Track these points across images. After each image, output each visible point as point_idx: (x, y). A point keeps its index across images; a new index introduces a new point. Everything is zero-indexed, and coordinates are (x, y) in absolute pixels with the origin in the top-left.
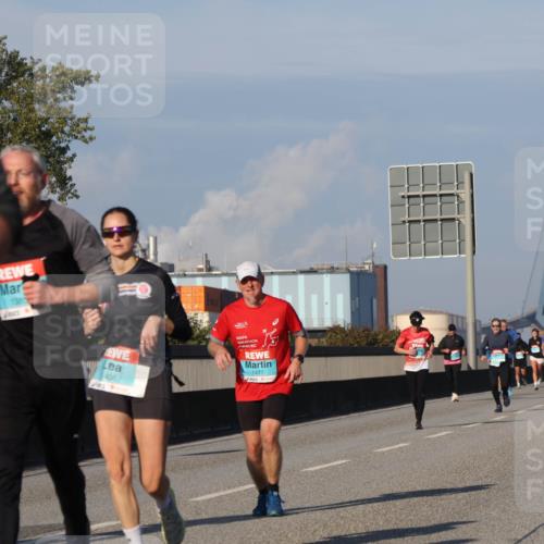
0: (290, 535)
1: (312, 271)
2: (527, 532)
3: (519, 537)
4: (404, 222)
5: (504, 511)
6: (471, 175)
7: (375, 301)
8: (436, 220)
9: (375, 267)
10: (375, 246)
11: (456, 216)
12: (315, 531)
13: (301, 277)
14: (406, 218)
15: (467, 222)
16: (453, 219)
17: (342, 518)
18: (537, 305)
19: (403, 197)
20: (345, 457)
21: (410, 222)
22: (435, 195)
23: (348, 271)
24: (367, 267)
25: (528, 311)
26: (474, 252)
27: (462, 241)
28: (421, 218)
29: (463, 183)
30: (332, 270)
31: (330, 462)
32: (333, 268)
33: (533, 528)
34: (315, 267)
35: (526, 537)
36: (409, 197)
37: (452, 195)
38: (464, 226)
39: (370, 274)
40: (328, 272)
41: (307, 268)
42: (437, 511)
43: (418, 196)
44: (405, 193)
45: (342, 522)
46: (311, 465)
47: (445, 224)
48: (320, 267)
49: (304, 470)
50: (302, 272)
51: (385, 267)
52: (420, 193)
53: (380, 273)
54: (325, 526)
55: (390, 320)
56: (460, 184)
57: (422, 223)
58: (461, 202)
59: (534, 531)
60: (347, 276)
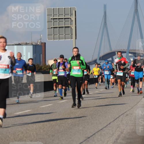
0: (9, 136)
1: (19, 44)
2: (92, 135)
3: (89, 136)
4: (52, 27)
5: (84, 127)
6: (75, 11)
7: (41, 55)
8: (63, 27)
9: (42, 43)
10: (41, 36)
11: (70, 26)
12: (19, 135)
13: (15, 47)
14: (53, 26)
15: (74, 28)
16: (69, 27)
17: (28, 130)
18: (97, 57)
19: (52, 19)
20: (30, 109)
21: (54, 27)
22: (63, 18)
23: (32, 44)
24: (39, 43)
25: (94, 59)
26: (76, 39)
27: (72, 34)
28: (58, 26)
29: (73, 14)
30: (26, 44)
31: (24, 111)
32: (27, 43)
33: (93, 133)
34: (21, 43)
35: (91, 136)
36: (54, 19)
37: (69, 18)
38: (73, 29)
39: (39, 46)
40: (25, 45)
41: (17, 43)
42: (61, 127)
43: (57, 19)
44: (52, 18)
45: (28, 131)
46: (18, 112)
47: (66, 29)
48: (22, 43)
49: (15, 114)
50: (16, 45)
51: (45, 43)
52: (58, 17)
53: (43, 45)
54: (22, 133)
55: (46, 62)
56: (71, 14)
57: (58, 28)
58: (72, 21)
59: (94, 134)
60: (32, 46)
